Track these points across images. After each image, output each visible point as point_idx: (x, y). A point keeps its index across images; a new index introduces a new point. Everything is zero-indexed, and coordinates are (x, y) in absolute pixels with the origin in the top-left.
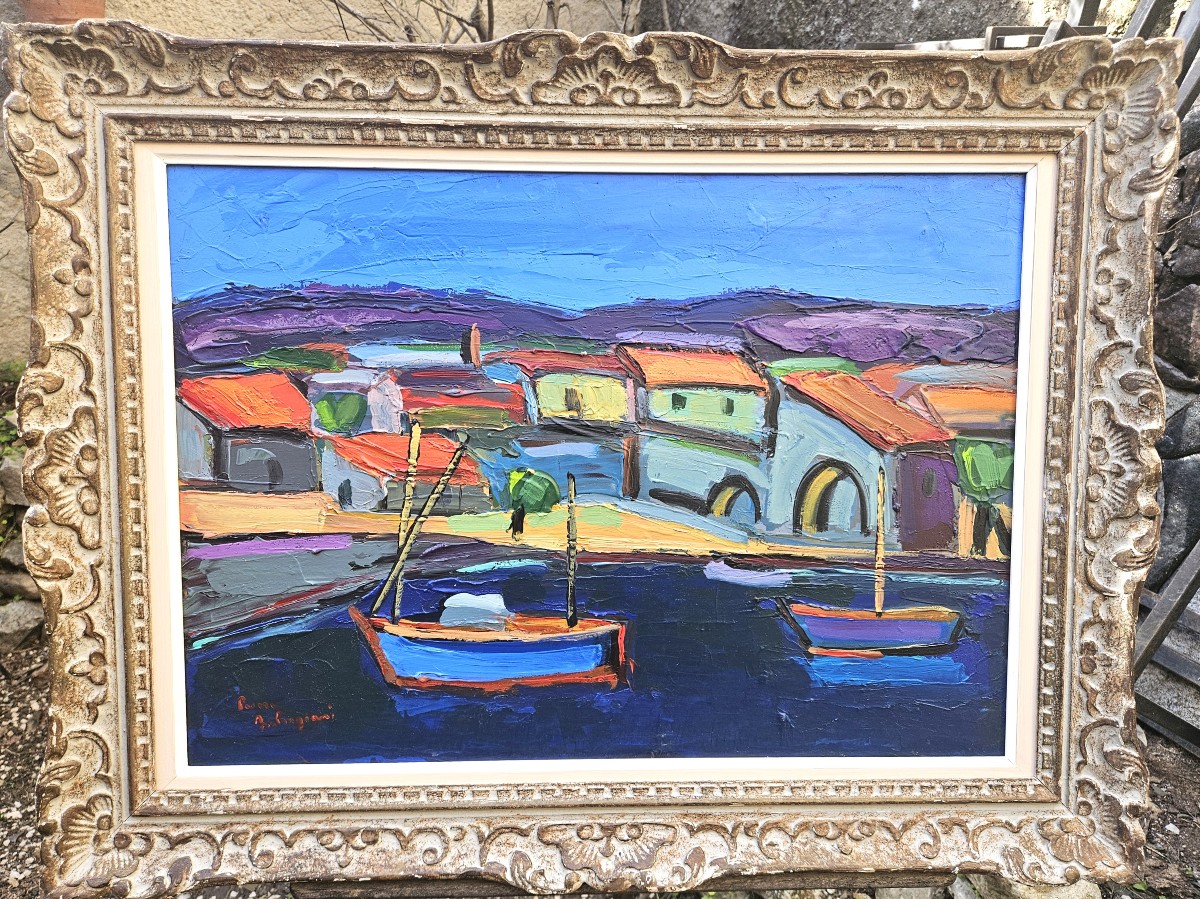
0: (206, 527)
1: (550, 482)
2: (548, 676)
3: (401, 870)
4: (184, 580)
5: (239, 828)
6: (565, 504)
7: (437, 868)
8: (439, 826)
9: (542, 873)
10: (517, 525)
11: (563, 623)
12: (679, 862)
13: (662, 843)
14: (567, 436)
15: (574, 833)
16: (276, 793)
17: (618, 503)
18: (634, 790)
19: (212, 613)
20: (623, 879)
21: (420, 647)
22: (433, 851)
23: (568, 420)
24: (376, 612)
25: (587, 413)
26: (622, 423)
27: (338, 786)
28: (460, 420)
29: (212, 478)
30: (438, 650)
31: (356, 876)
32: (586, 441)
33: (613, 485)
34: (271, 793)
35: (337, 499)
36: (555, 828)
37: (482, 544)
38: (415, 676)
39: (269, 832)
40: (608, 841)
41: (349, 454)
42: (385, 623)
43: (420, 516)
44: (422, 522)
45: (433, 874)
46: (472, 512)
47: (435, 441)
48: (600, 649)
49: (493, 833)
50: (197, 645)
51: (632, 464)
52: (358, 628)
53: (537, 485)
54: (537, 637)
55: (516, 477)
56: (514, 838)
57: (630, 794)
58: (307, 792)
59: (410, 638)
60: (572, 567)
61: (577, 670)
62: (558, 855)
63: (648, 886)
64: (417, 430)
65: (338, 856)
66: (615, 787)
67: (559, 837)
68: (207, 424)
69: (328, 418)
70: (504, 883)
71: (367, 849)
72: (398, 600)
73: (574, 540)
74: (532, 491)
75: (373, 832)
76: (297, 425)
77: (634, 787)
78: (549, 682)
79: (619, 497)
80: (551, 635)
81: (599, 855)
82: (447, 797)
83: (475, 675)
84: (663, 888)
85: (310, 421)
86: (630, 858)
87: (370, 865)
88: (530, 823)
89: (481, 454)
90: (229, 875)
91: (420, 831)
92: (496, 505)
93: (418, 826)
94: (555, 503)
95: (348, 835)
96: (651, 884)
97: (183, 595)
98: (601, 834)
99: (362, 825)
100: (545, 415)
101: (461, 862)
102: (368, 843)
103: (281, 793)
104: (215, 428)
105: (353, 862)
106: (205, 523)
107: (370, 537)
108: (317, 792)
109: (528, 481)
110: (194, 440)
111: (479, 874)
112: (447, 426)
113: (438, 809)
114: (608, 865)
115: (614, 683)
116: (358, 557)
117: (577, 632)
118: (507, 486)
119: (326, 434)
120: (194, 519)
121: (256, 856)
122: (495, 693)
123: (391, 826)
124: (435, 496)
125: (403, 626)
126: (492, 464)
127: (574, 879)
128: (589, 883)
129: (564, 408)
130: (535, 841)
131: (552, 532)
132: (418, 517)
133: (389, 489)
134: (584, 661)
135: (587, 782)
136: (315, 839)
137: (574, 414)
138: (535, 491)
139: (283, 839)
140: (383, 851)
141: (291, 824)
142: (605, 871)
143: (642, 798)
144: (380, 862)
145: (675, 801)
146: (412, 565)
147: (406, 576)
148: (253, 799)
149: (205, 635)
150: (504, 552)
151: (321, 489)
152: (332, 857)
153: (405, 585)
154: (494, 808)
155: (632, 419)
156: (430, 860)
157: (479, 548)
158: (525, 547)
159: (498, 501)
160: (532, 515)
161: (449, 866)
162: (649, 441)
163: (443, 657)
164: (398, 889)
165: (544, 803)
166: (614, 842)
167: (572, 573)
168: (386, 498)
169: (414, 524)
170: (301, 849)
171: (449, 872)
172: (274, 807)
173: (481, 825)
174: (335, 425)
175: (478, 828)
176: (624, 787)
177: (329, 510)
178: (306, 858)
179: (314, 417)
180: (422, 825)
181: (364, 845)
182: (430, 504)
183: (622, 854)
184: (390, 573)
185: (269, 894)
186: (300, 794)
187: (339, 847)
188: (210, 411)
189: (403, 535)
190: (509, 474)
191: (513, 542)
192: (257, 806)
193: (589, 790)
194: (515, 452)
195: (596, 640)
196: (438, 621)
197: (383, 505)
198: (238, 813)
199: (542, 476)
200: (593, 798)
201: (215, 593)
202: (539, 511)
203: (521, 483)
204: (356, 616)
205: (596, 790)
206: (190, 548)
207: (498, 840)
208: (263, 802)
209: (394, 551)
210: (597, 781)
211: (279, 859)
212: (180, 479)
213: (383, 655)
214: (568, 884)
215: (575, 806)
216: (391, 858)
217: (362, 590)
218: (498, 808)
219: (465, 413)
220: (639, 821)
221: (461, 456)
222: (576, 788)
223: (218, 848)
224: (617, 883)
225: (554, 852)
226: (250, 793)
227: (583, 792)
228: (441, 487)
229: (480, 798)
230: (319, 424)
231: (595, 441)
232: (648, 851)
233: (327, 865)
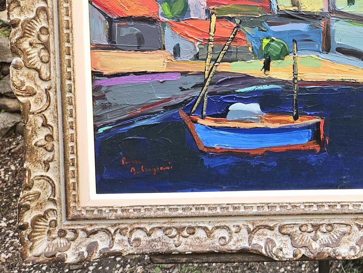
0: (105, 69)
1: (283, 44)
2: (283, 146)
3: (207, 249)
4: (93, 97)
5: (123, 226)
6: (291, 56)
7: (226, 247)
8: (227, 225)
9: (281, 250)
10: (267, 67)
11: (291, 118)
12: (353, 244)
13: (344, 234)
14: (292, 20)
15: (298, 229)
16: (142, 208)
17: (320, 55)
18: (329, 206)
19: (108, 114)
20: (324, 253)
21: (217, 131)
22: (224, 238)
23: (293, 11)
24: (193, 113)
25: (303, 8)
26: (321, 13)
27: (174, 204)
28: (236, 12)
29: (107, 44)
30: (226, 133)
31: (184, 251)
32: (302, 23)
33: (317, 46)
34: (139, 208)
35: (173, 54)
36: (288, 226)
37: (248, 77)
38: (214, 146)
39: (138, 228)
40: (316, 233)
41: (179, 30)
42: (198, 119)
43: (216, 62)
44: (217, 66)
45: (224, 250)
46: (243, 60)
47: (223, 23)
48: (311, 131)
49: (255, 229)
50: (101, 131)
51: (326, 34)
52: (184, 122)
53: (277, 45)
54: (277, 125)
55: (266, 42)
56: (266, 231)
57: (327, 208)
58: (158, 207)
59: (211, 127)
60: (296, 89)
61: (298, 143)
62: (290, 240)
63: (337, 256)
64: (214, 17)
65: (175, 241)
66: (319, 204)
67: (290, 230)
68: (105, 15)
69: (167, 12)
70: (261, 255)
71: (189, 237)
72: (205, 107)
73: (297, 75)
74: (274, 49)
75: (193, 228)
76: (151, 15)
77: (329, 204)
78: (284, 149)
79: (320, 52)
80: (285, 125)
81: (311, 240)
82: (231, 210)
83: (245, 146)
84: (345, 257)
85: (158, 13)
86: (327, 241)
87: (191, 245)
88: (275, 223)
89: (247, 29)
90: (118, 250)
91: (217, 228)
92: (255, 56)
93: (216, 225)
94: (286, 55)
95: (180, 230)
96: (338, 255)
97: (93, 104)
98: (312, 229)
99: (187, 225)
100: (281, 9)
101: (239, 244)
102: (190, 234)
103: (145, 208)
104: (109, 17)
105: (182, 244)
106: (104, 67)
107: (190, 73)
108: (163, 207)
109: (272, 43)
110: (98, 24)
111: (248, 250)
112: (229, 15)
113: (226, 216)
114: (315, 246)
115: (318, 149)
116: (184, 84)
117: (299, 123)
118: (261, 46)
119: (167, 20)
120: (99, 65)
121: (132, 241)
122: (256, 155)
123: (202, 225)
124: (223, 52)
125: (207, 120)
126: (253, 35)
127: (298, 253)
128: (306, 255)
129: (291, 5)
130: (278, 233)
131: (285, 70)
132: (215, 63)
133: (200, 49)
134: (301, 138)
135: (305, 201)
136: (162, 232)
137: (296, 8)
138: (275, 49)
139: (146, 232)
140: (198, 238)
141: (150, 224)
142: (314, 248)
143: (333, 210)
144: (196, 244)
145: (351, 212)
146: (212, 88)
147: (209, 94)
148: (130, 211)
149: (104, 126)
150: (260, 81)
151: (164, 49)
152: (171, 241)
153: (208, 98)
154: (255, 215)
155: (327, 11)
156: (222, 243)
157: (247, 79)
158: (270, 78)
159: (257, 54)
160: (274, 61)
161: (233, 246)
162: (335, 22)
163: (228, 136)
164: (206, 258)
165: (282, 213)
166: (319, 233)
167: (295, 92)
168: (198, 53)
169: (213, 66)
170: (155, 237)
171: (232, 249)
172: (141, 215)
173: (249, 224)
174: (171, 15)
175: (247, 226)
176: (324, 204)
177: (168, 60)
178: (157, 242)
179: (160, 11)
180: (218, 225)
181: (188, 235)
182: (221, 56)
183: (323, 240)
184: (201, 93)
185: (137, 266)
186: (154, 209)
187: (175, 236)
188: (106, 9)
189: (207, 72)
190: (262, 40)
191: (264, 76)
192: (132, 215)
193: (305, 206)
194: (265, 28)
195: (308, 127)
196: (226, 118)
197: (197, 57)
198: (122, 218)
199: (280, 41)
200: (307, 210)
201: (110, 103)
202: (278, 60)
203: (268, 45)
204: (183, 115)
205: (309, 206)
206: (96, 80)
207: (258, 232)
208: (135, 213)
209: (203, 81)
210: (310, 201)
211: (144, 242)
212: (91, 44)
213: (197, 136)
214: (295, 255)
215: (298, 215)
216: (202, 242)
217: (186, 101)
218: (258, 215)
219: (239, 8)
220: (332, 222)
221: (237, 31)
222: (299, 205)
223: (112, 237)
224: (321, 254)
225: (287, 239)
226: (129, 208)
227: (302, 207)
228: (226, 47)
229: (248, 210)
230: (163, 15)
231: (307, 22)
232: (336, 238)
233: (169, 245)
